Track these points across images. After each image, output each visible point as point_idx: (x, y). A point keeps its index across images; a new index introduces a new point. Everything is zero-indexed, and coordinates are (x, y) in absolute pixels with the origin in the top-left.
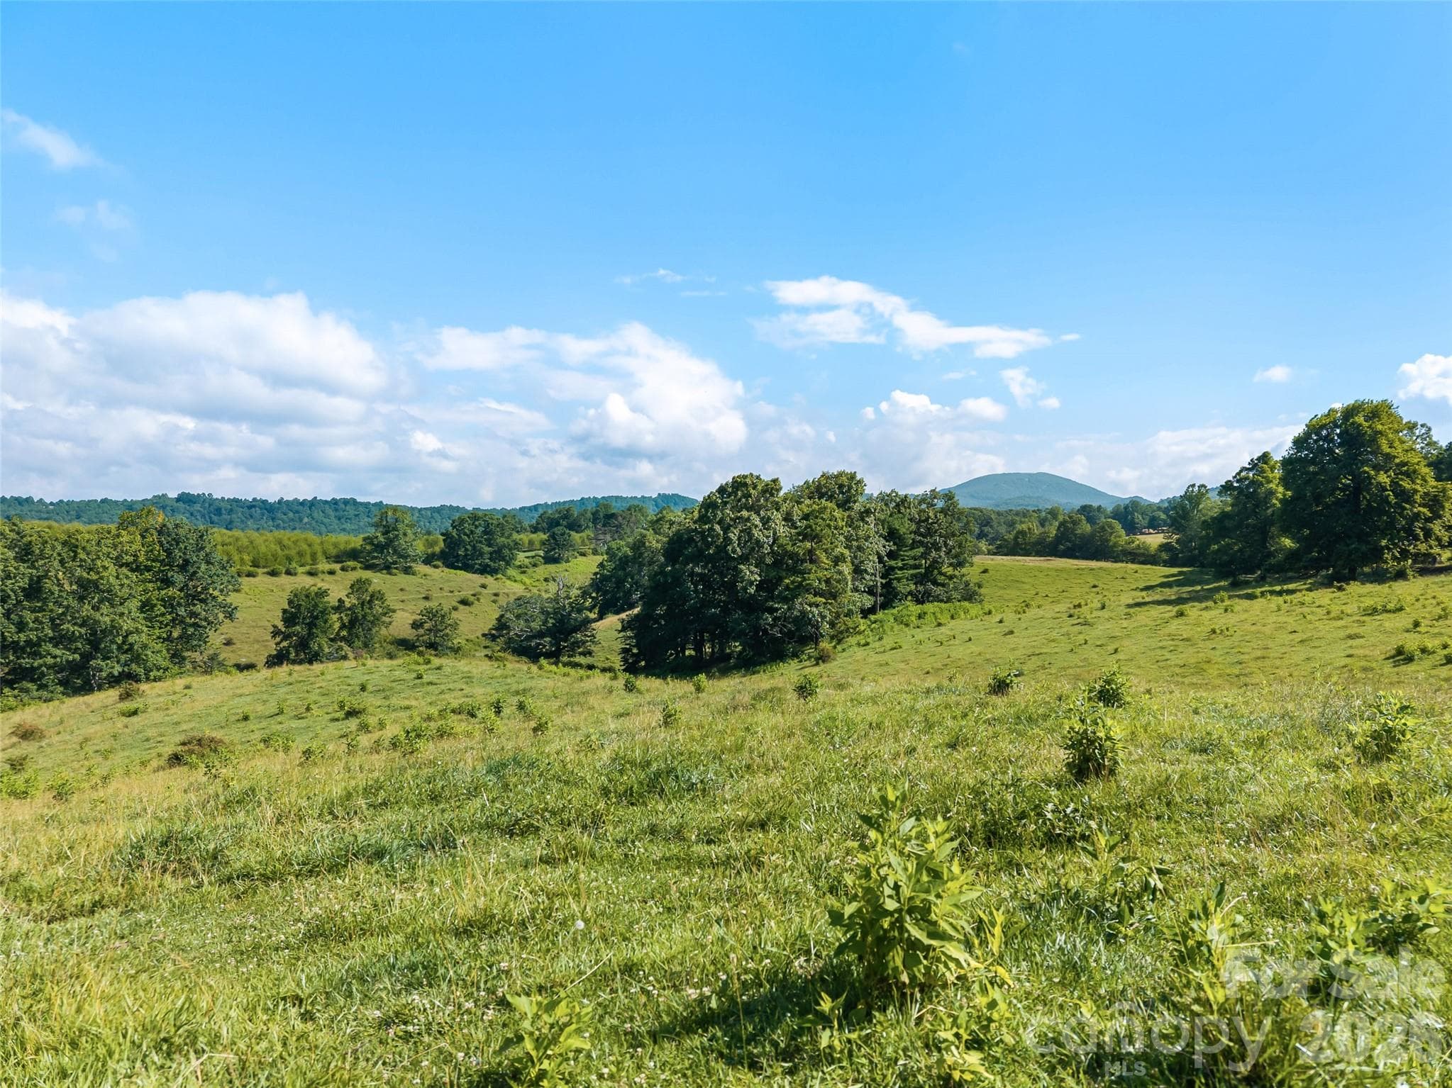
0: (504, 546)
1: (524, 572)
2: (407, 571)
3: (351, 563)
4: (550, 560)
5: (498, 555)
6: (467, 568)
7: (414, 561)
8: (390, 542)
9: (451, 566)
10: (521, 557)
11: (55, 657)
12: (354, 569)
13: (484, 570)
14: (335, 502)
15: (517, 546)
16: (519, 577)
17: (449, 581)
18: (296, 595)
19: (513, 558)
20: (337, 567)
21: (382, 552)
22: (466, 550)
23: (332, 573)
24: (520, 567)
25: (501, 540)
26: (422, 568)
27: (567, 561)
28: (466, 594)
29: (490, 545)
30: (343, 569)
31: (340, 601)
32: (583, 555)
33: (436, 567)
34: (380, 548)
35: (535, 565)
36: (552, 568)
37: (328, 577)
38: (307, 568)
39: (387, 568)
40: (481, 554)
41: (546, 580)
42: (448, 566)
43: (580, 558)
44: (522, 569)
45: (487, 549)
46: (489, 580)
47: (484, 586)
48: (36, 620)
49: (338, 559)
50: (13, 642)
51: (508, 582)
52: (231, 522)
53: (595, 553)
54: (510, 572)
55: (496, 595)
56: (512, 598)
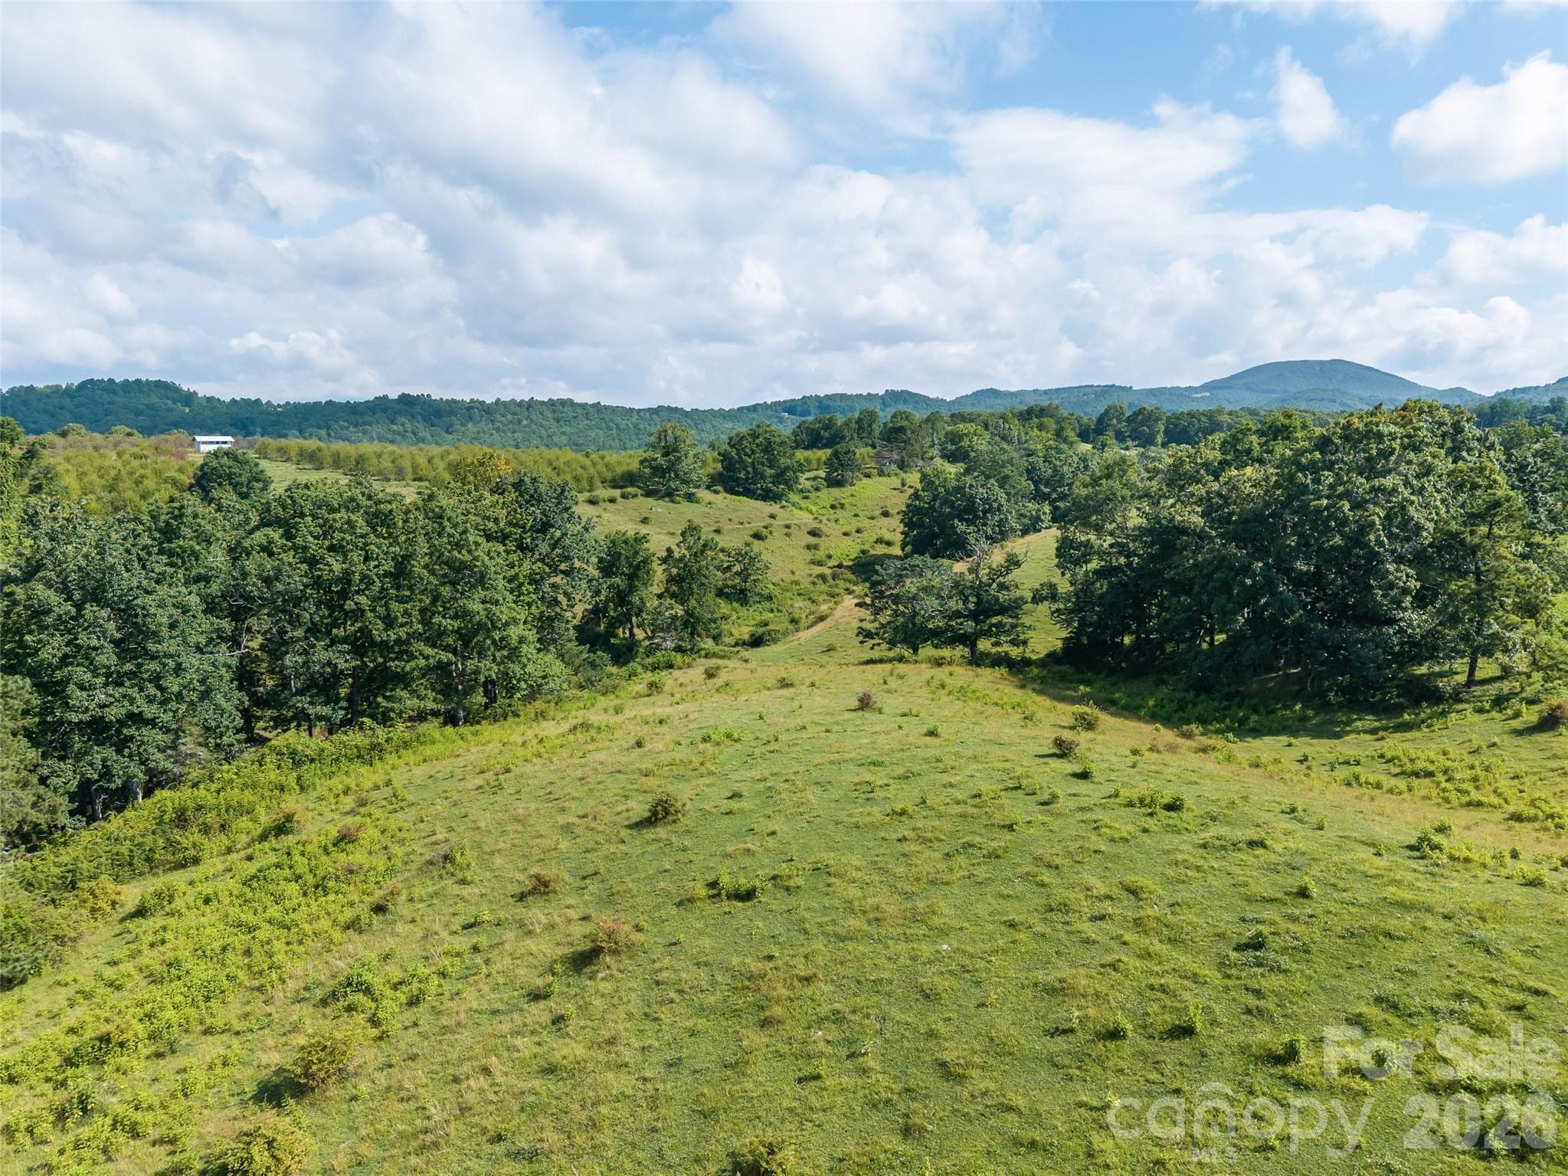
0: (787, 468)
1: (806, 498)
2: (690, 498)
3: (630, 490)
4: (835, 483)
5: (780, 477)
6: (749, 493)
7: (698, 487)
8: (672, 467)
9: (731, 491)
10: (804, 480)
11: (427, 658)
12: (635, 496)
13: (767, 496)
14: (552, 403)
15: (801, 468)
16: (803, 504)
17: (735, 510)
18: (613, 542)
19: (796, 480)
20: (617, 493)
21: (664, 477)
22: (748, 473)
23: (612, 501)
24: (802, 491)
25: (784, 461)
26: (703, 494)
27: (852, 484)
28: (757, 525)
29: (771, 467)
30: (623, 496)
31: (669, 550)
32: (868, 476)
33: (716, 492)
34: (658, 471)
35: (817, 489)
36: (836, 492)
37: (610, 506)
38: (587, 495)
39: (670, 495)
40: (763, 477)
41: (833, 507)
42: (727, 491)
43: (865, 481)
44: (805, 494)
45: (770, 472)
46: (775, 508)
47: (772, 516)
48: (406, 613)
49: (615, 484)
50: (382, 642)
51: (796, 511)
52: (451, 425)
53: (881, 473)
54: (794, 497)
55: (788, 527)
56: (805, 530)
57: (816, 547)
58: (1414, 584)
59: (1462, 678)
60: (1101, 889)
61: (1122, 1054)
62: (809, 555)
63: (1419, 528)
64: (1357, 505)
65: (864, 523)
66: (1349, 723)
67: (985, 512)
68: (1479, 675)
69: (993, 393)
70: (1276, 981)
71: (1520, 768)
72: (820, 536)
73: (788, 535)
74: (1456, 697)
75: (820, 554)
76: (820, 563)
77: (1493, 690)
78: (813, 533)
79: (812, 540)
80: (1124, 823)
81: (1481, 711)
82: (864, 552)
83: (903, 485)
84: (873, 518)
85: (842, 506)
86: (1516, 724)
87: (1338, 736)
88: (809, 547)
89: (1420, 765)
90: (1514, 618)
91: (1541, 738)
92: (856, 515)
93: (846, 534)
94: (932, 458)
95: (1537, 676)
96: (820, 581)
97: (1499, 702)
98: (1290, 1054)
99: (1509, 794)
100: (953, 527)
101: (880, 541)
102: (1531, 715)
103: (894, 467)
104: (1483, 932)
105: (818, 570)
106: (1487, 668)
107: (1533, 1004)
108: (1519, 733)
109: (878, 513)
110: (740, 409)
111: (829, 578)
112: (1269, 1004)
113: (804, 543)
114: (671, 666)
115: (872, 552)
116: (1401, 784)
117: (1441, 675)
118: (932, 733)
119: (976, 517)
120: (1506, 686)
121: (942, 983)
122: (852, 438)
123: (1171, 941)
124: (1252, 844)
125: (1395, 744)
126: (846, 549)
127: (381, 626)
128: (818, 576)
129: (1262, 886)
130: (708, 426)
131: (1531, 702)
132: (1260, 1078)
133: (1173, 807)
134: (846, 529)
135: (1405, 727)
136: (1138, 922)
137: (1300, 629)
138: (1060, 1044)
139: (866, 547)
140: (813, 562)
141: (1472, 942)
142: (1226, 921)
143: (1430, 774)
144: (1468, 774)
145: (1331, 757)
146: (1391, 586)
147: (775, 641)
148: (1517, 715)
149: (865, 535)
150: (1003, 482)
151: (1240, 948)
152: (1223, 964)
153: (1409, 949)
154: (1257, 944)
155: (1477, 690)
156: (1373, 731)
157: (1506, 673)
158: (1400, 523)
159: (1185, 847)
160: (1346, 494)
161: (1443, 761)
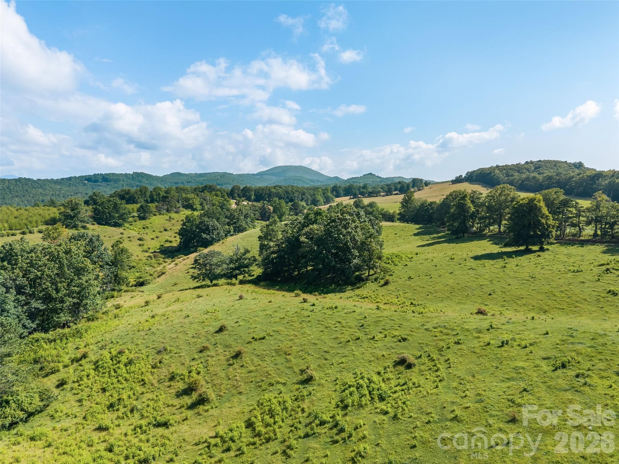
0: (124, 214)
1: (131, 225)
2: (85, 228)
4: (142, 218)
5: (121, 217)
6: (108, 224)
7: (88, 223)
9: (99, 224)
10: (130, 218)
13: (116, 225)
15: (129, 213)
16: (131, 227)
17: (106, 232)
19: (127, 218)
21: (71, 220)
22: (107, 216)
24: (130, 222)
25: (122, 211)
26: (90, 226)
27: (149, 219)
28: (117, 238)
29: (117, 213)
32: (155, 215)
33: (94, 224)
35: (135, 221)
36: (143, 222)
39: (75, 227)
40: (114, 218)
41: (144, 228)
42: (98, 224)
43: (154, 217)
45: (117, 215)
46: (121, 230)
47: (122, 234)
51: (130, 231)
53: (160, 214)
54: (127, 225)
55: (129, 237)
56: (136, 238)
57: (143, 245)
58: (358, 254)
59: (367, 275)
60: (333, 323)
61: (351, 343)
62: (141, 249)
63: (358, 241)
64: (344, 236)
65: (159, 234)
66: (346, 288)
67: (212, 230)
68: (370, 273)
69: (179, 174)
70: (367, 330)
71: (383, 294)
72: (143, 240)
73: (130, 241)
74: (367, 280)
75: (145, 248)
76: (146, 251)
77: (374, 277)
78: (140, 239)
79: (141, 242)
80: (329, 312)
81: (372, 282)
82: (162, 246)
83: (170, 218)
84: (161, 232)
85: (147, 228)
86: (380, 284)
87: (344, 292)
88: (140, 245)
89: (364, 296)
90: (377, 260)
91: (385, 287)
92: (154, 231)
93: (152, 239)
94: (179, 208)
95: (382, 273)
96: (149, 259)
97: (376, 280)
98: (374, 337)
99: (383, 299)
100: (201, 236)
101: (167, 241)
102: (382, 282)
103: (165, 211)
104: (392, 318)
105: (147, 254)
106: (372, 272)
107: (401, 326)
108: (381, 286)
109: (162, 229)
110: (62, 179)
111: (153, 257)
112: (368, 333)
113: (138, 244)
114: (113, 297)
115: (166, 246)
116: (363, 300)
117: (363, 274)
118: (270, 302)
119: (209, 232)
120: (376, 276)
121: (316, 342)
122: (139, 198)
123: (350, 328)
124: (353, 312)
125: (357, 292)
126: (155, 245)
127: (55, 292)
128: (148, 257)
129: (359, 318)
130: (48, 188)
131: (382, 279)
132: (371, 341)
133: (336, 308)
134: (152, 237)
135: (358, 288)
136: (343, 326)
137: (334, 267)
138: (341, 345)
139: (162, 244)
140: (143, 251)
141: (391, 320)
142: (356, 323)
143: (367, 298)
144: (374, 296)
145: (346, 297)
146: (353, 255)
147: (149, 283)
148: (380, 282)
149: (160, 239)
150: (218, 219)
151: (360, 327)
152: (359, 329)
153: (383, 322)
154: (362, 326)
155: (370, 277)
156: (352, 290)
157: (375, 273)
158: (353, 239)
159: (342, 313)
160: (341, 233)
161: (369, 295)
